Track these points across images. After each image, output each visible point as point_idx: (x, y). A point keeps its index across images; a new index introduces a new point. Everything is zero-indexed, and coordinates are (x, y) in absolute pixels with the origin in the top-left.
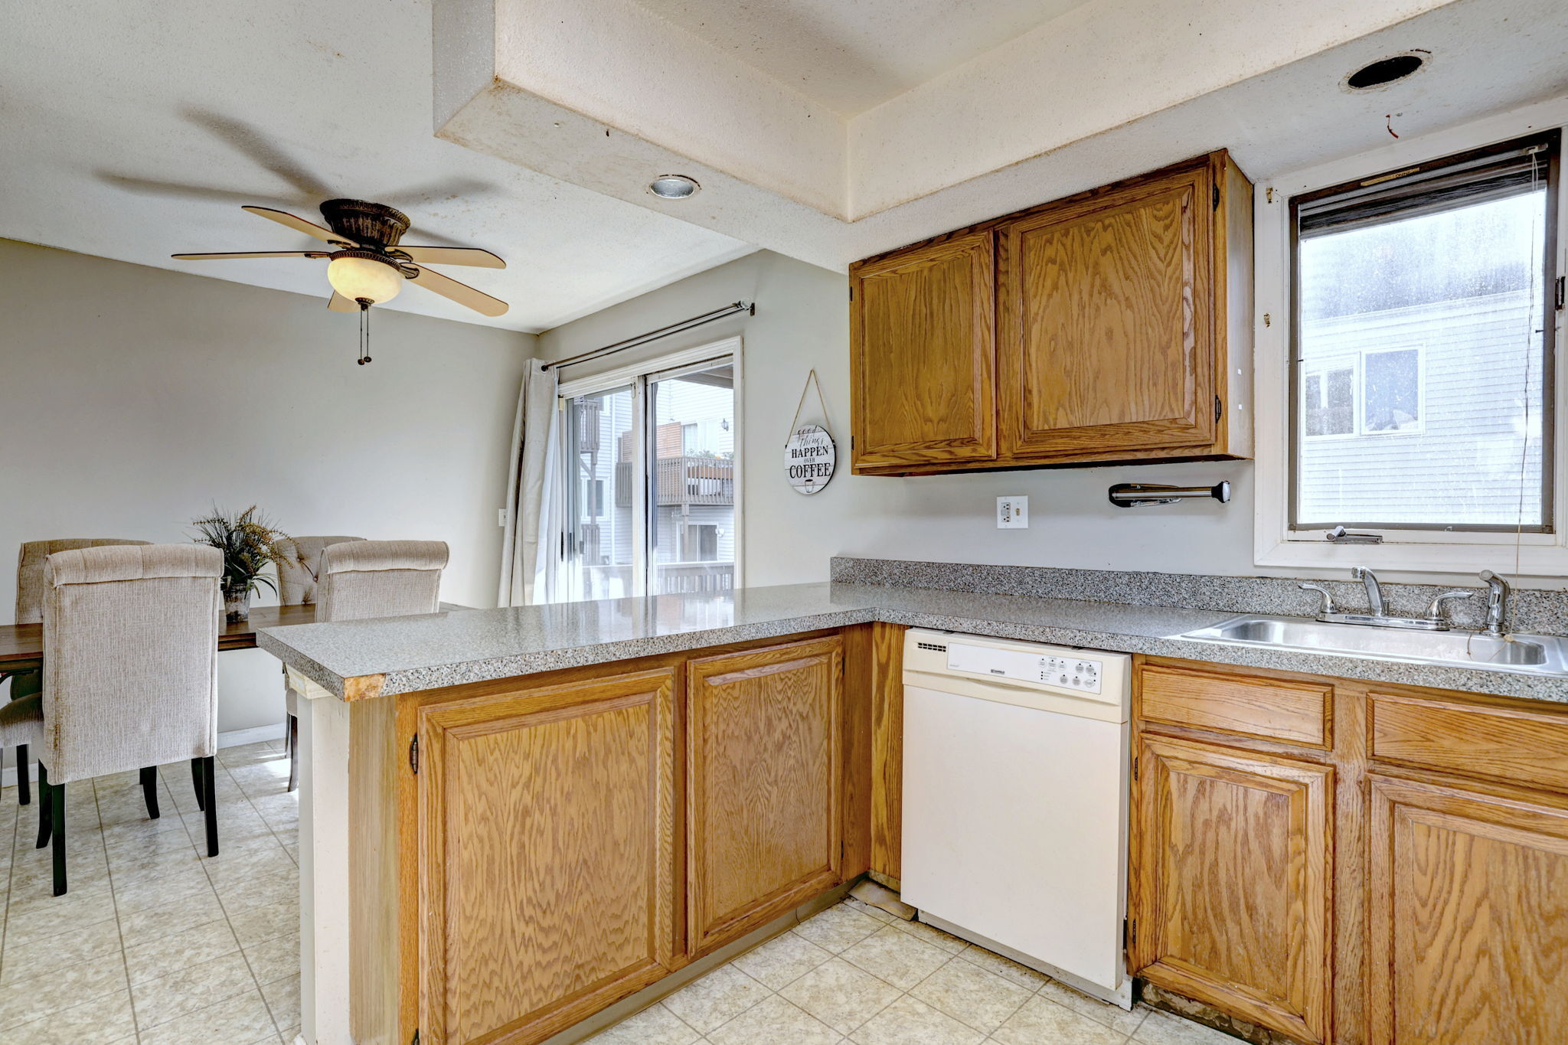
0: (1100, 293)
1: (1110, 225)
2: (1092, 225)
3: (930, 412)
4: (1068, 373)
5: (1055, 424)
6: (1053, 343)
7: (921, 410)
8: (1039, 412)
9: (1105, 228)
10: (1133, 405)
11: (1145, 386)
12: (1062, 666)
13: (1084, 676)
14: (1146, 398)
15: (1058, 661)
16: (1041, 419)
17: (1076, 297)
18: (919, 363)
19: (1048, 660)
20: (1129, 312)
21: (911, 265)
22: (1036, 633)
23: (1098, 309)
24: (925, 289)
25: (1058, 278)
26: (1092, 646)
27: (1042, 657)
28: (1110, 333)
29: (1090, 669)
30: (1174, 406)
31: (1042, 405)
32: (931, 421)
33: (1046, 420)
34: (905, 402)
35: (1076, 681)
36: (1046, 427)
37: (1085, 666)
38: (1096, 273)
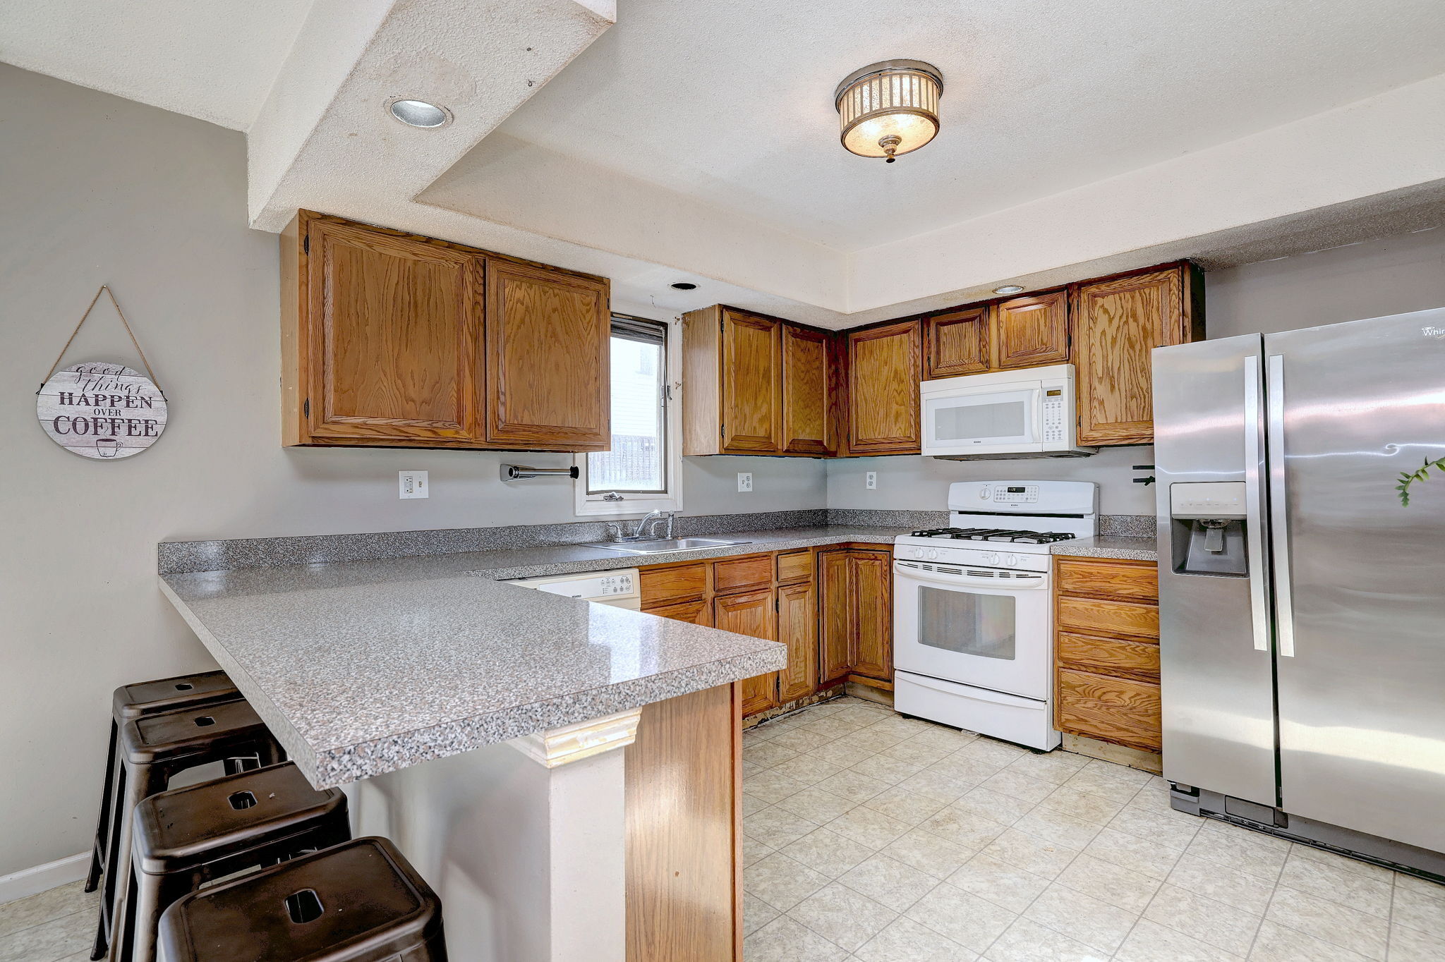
0: (551, 337)
1: (558, 294)
2: (547, 289)
3: (412, 393)
4: (531, 386)
5: (522, 421)
6: (521, 361)
7: (402, 390)
8: (511, 410)
9: (555, 296)
10: (570, 415)
11: (576, 405)
12: (613, 582)
13: (625, 585)
14: (577, 412)
15: (610, 580)
16: (512, 415)
17: (536, 334)
18: (400, 345)
19: (605, 580)
20: (567, 356)
21: (394, 250)
22: (587, 566)
23: (550, 348)
24: (408, 278)
25: (525, 316)
26: (618, 567)
27: (602, 579)
28: (557, 365)
29: (627, 580)
30: (591, 420)
31: (513, 405)
32: (413, 401)
33: (516, 417)
34: (383, 378)
35: (622, 589)
36: (516, 422)
37: (624, 578)
38: (549, 323)
